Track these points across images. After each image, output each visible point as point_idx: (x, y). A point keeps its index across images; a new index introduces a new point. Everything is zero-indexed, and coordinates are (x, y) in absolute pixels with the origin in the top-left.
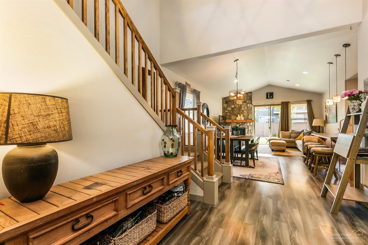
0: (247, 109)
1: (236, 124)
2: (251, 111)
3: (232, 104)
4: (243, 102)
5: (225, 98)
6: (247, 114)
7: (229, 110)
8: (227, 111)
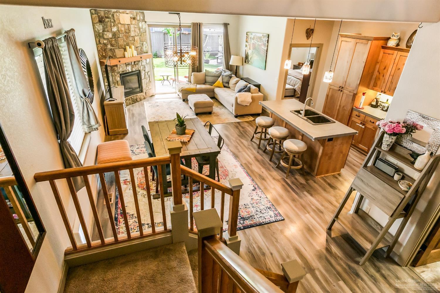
0: (138, 32)
1: (125, 65)
2: (145, 35)
3: (113, 24)
4: (131, 18)
5: (95, 10)
6: (140, 44)
7: (108, 39)
8: (105, 40)
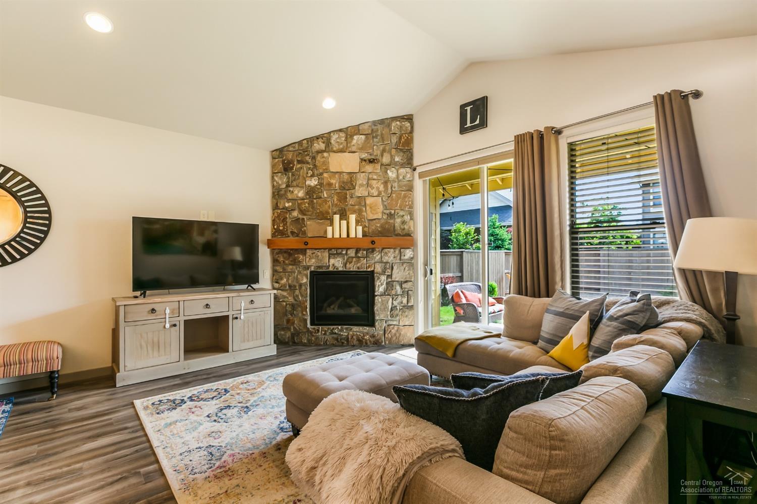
0: (382, 188)
1: (326, 254)
2: (405, 196)
3: (310, 173)
4: (362, 160)
5: (281, 151)
6: (383, 213)
7: (296, 200)
8: (288, 203)
